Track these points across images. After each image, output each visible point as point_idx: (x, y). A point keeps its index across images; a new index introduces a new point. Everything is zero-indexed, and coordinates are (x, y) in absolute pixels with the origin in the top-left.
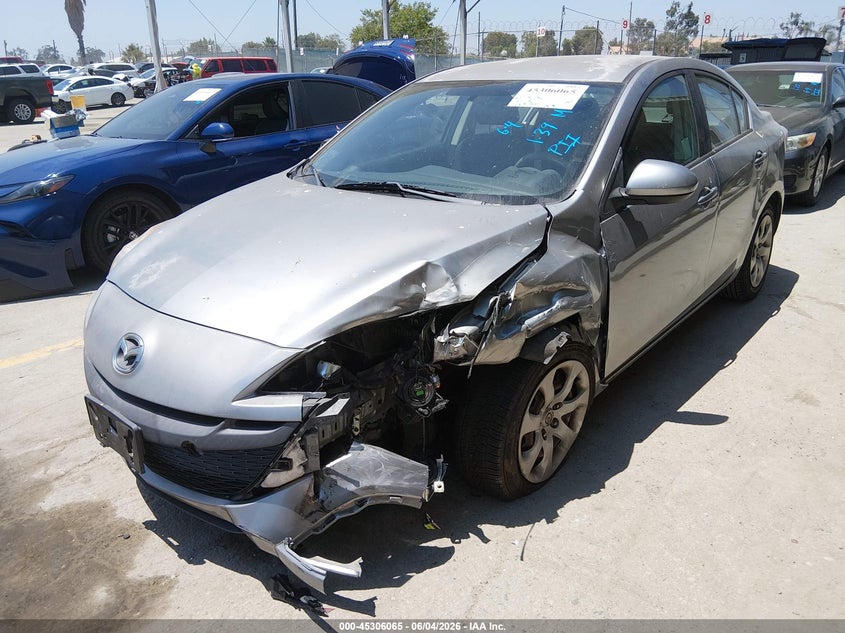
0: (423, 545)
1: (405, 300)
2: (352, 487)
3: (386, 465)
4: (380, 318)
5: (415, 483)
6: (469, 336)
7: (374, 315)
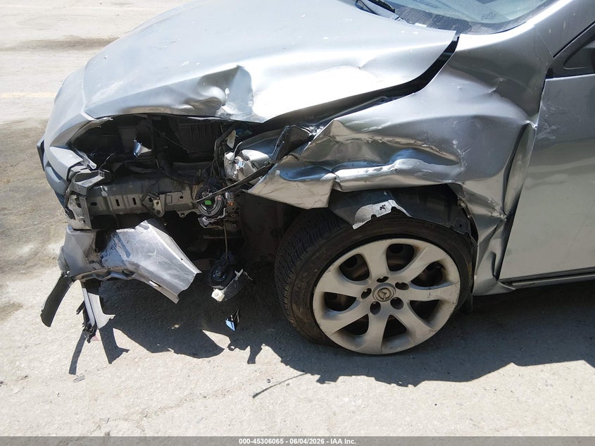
0: (208, 333)
1: (199, 101)
2: (124, 257)
3: (158, 253)
4: (168, 111)
5: (176, 281)
6: (253, 163)
7: (162, 106)
